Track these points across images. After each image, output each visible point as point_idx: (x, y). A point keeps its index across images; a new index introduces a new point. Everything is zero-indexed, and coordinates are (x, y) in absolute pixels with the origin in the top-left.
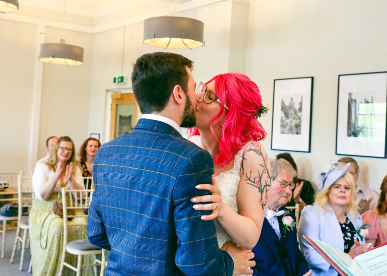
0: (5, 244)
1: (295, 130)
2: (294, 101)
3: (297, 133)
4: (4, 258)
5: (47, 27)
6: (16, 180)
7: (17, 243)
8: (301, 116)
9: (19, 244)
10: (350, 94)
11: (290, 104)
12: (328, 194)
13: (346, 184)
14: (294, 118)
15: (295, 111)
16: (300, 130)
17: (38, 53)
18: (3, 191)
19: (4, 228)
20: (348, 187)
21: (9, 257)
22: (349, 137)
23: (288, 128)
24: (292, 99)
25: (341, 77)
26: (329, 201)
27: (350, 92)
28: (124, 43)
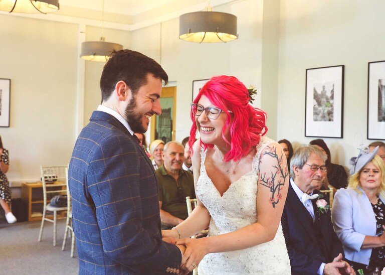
0: (56, 233)
1: (327, 117)
2: (326, 89)
3: (330, 120)
4: (56, 246)
5: (87, 26)
6: (64, 173)
7: (67, 232)
8: (333, 103)
9: (69, 233)
10: (380, 81)
11: (322, 92)
12: (359, 178)
13: (374, 168)
14: (326, 106)
15: (327, 99)
16: (332, 117)
17: (80, 51)
18: (53, 183)
19: (55, 218)
20: (377, 170)
21: (61, 245)
22: (380, 122)
23: (320, 115)
24: (324, 87)
25: (371, 64)
26: (360, 184)
27: (380, 79)
28: (161, 39)
